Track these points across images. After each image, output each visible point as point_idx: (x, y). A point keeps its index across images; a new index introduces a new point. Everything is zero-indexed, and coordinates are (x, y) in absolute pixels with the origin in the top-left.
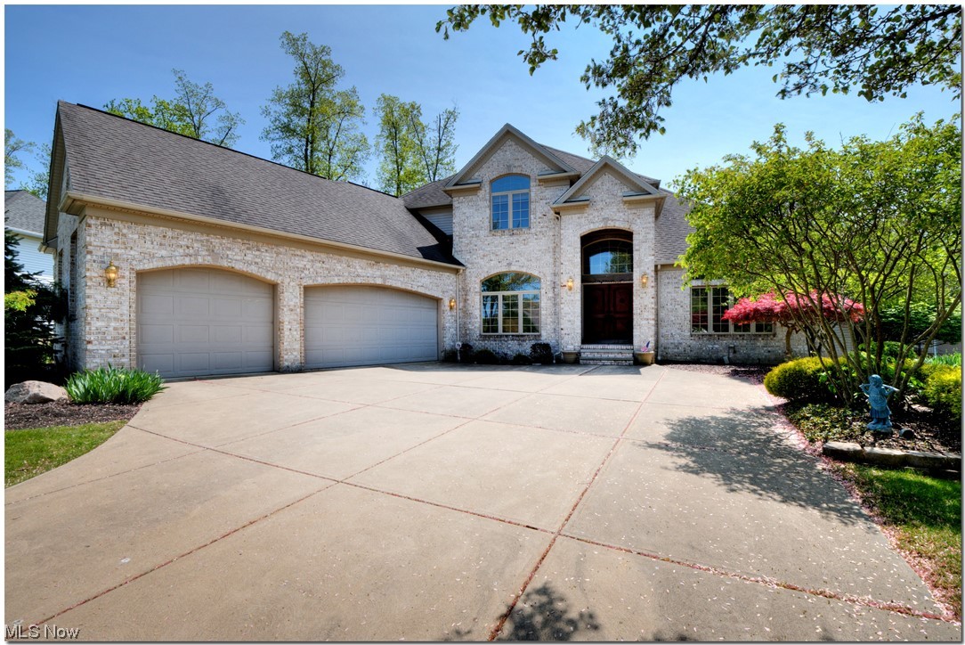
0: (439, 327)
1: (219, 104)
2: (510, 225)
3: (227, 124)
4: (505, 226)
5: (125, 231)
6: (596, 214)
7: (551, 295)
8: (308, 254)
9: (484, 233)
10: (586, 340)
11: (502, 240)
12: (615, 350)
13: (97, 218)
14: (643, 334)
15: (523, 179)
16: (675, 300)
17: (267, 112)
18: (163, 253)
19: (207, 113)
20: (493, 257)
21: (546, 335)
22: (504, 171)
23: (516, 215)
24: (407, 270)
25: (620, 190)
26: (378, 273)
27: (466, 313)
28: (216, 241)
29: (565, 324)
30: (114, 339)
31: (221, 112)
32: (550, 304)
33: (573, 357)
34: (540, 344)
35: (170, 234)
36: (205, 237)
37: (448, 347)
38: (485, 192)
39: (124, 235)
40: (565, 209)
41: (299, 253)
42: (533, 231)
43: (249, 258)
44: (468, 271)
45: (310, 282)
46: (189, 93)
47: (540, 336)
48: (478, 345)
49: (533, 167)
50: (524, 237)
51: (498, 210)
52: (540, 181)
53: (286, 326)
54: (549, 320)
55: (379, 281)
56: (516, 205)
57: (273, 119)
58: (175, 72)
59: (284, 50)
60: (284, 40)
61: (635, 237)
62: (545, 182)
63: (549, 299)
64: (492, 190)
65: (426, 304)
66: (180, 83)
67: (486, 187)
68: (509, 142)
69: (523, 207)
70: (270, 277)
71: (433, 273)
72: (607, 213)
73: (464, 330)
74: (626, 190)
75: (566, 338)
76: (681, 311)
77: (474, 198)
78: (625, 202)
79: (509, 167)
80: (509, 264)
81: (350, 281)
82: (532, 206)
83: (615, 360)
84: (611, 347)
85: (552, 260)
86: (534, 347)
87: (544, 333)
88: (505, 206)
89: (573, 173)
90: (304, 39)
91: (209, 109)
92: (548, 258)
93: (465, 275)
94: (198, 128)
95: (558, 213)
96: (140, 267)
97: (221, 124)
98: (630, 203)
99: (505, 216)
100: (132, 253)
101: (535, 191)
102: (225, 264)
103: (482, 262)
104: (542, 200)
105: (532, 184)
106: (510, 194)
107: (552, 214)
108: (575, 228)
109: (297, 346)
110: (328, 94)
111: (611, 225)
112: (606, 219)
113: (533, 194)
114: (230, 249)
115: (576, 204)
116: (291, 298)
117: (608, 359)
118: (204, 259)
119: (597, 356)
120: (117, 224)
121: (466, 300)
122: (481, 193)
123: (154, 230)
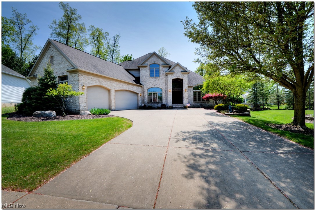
0: (138, 100)
1: (29, 21)
2: (155, 76)
3: (33, 29)
4: (153, 76)
5: (85, 77)
6: (175, 75)
7: (165, 93)
8: (115, 82)
9: (148, 77)
10: (173, 103)
11: (153, 80)
12: (179, 105)
13: (80, 74)
14: (185, 101)
15: (158, 65)
16: (190, 94)
17: (51, 27)
18: (92, 82)
19: (24, 24)
20: (150, 83)
21: (164, 102)
22: (153, 63)
23: (156, 73)
24: (132, 86)
25: (181, 70)
26: (127, 87)
27: (144, 97)
28: (100, 79)
29: (169, 100)
30: (84, 103)
31: (30, 25)
32: (165, 95)
33: (171, 107)
34: (163, 104)
35: (92, 78)
36: (98, 79)
37: (140, 105)
38: (148, 67)
39: (85, 78)
40: (169, 73)
41: (114, 82)
42: (160, 78)
43: (106, 83)
44: (144, 87)
45: (116, 89)
46: (18, 17)
47: (162, 102)
48: (147, 105)
49: (160, 63)
50: (158, 79)
51: (152, 72)
52: (162, 66)
53: (112, 100)
54: (164, 99)
55: (128, 89)
56: (156, 71)
57: (53, 30)
58: (12, 8)
59: (60, 8)
60: (60, 4)
61: (184, 81)
62: (163, 66)
63: (164, 94)
64: (150, 67)
65: (135, 95)
66: (14, 12)
67: (149, 66)
68: (154, 56)
69: (158, 72)
70: (109, 88)
71: (137, 87)
72: (178, 75)
73: (143, 101)
74: (182, 70)
75: (169, 103)
76: (191, 97)
77: (145, 68)
78: (182, 73)
79: (154, 62)
80: (155, 85)
81: (123, 89)
82: (160, 72)
83: (180, 107)
84: (178, 105)
85: (165, 85)
86: (161, 105)
87: (163, 102)
88: (153, 71)
89: (170, 65)
90: (68, 5)
91: (25, 23)
92: (164, 84)
93: (143, 88)
94: (21, 30)
95: (167, 74)
96: (88, 86)
97: (30, 29)
98: (183, 73)
99: (153, 73)
100: (86, 82)
101: (161, 68)
102: (102, 85)
103: (148, 85)
104: (163, 70)
105: (160, 66)
106: (155, 68)
107: (165, 74)
108: (171, 78)
109: (114, 105)
110: (74, 24)
111: (179, 78)
112: (177, 76)
113: (160, 69)
114: (102, 81)
115: (171, 72)
116: (113, 93)
117: (179, 107)
118: (98, 84)
119: (176, 107)
120: (84, 75)
121: (144, 94)
122: (147, 68)
123: (90, 77)
